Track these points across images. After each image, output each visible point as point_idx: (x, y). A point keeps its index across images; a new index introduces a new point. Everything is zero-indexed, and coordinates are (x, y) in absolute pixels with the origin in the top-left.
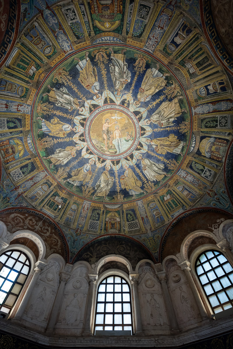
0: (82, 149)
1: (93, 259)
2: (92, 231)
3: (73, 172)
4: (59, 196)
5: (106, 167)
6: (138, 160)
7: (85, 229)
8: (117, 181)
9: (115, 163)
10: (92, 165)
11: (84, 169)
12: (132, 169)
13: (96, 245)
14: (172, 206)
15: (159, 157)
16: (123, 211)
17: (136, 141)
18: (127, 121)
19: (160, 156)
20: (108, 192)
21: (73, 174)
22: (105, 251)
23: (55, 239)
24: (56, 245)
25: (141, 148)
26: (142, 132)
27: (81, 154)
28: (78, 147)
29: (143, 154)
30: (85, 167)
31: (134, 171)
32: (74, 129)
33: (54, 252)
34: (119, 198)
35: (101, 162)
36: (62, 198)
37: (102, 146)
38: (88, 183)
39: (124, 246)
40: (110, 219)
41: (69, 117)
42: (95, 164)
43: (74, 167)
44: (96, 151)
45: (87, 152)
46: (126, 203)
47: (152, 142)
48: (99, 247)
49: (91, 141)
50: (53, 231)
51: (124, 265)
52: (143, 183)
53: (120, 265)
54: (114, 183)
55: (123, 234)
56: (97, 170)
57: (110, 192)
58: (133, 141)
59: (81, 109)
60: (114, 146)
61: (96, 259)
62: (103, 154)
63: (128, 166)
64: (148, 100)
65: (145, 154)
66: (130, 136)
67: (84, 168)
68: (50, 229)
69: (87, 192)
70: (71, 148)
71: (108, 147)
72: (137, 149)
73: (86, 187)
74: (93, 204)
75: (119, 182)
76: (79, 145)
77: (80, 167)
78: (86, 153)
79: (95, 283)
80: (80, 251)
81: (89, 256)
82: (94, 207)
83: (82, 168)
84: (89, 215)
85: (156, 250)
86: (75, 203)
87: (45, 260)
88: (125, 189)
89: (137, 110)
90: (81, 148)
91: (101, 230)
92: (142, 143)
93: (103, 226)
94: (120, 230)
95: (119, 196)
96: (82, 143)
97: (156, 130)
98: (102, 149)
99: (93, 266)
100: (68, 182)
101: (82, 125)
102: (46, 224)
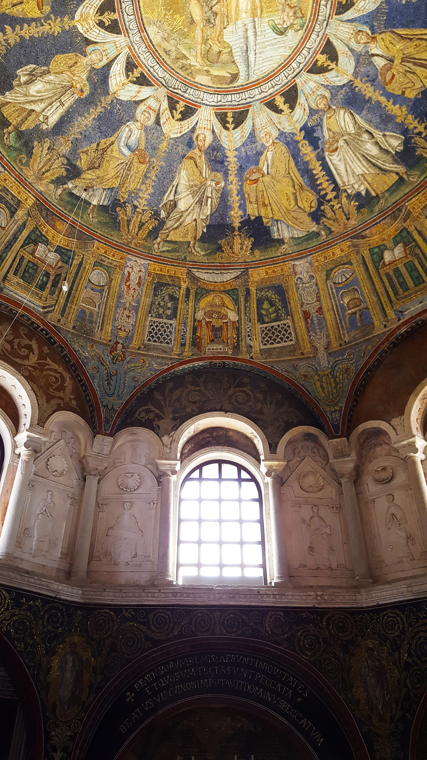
0: (109, 65)
1: (163, 424)
2: (156, 349)
3: (84, 157)
4: (46, 242)
5: (196, 135)
6: (312, 112)
7: (135, 343)
8: (234, 188)
9: (230, 120)
11: (119, 142)
12: (287, 144)
13: (170, 385)
14: (403, 284)
15: (390, 106)
16: (248, 291)
17: (314, 36)
19: (394, 104)
20: (202, 229)
21: (83, 162)
22: (194, 403)
23: (56, 371)
24: (62, 388)
25: (329, 62)
27: (108, 85)
28: (94, 57)
29: (334, 90)
30: (125, 135)
31: (295, 154)
33: (59, 408)
34: (237, 247)
35: (178, 116)
36: (59, 250)
37: (184, 52)
38: (138, 197)
39: (247, 389)
40: (209, 314)
42: (157, 122)
43: (87, 137)
44: (159, 72)
45: (128, 76)
46: (257, 265)
47: (372, 45)
48: (178, 392)
49: (142, 29)
50: (46, 350)
51: (246, 437)
52: (322, 200)
53: (236, 437)
54: (224, 196)
55: (247, 357)
56: (164, 146)
57: (208, 227)
58: (301, 33)
60: (231, 53)
61: (173, 423)
62: (188, 85)
63: (275, 134)
65: (343, 91)
66: (295, 13)
67: (119, 138)
68: (35, 346)
69: (134, 228)
70: (71, 62)
71: (206, 56)
72: (315, 69)
73: (129, 208)
74: (155, 268)
75: (241, 192)
76: (97, 47)
77: (106, 137)
78: (123, 78)
79: (173, 478)
80: (128, 401)
81: (151, 416)
82: (160, 276)
83: (112, 139)
84: (146, 301)
85: (336, 405)
86: (98, 264)
87: (39, 429)
88: (259, 219)
90: (105, 62)
91: (183, 345)
92: (336, 43)
93: (189, 335)
94: (236, 348)
95: (237, 241)
96: (111, 37)
98: (184, 61)
99: (166, 439)
100: (71, 194)
102: (22, 331)
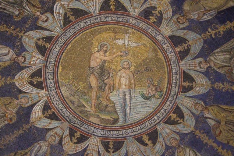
5: (86, 153)
9: (111, 147)
10: (51, 147)
11: (31, 153)
15: (220, 149)
17: (168, 103)
18: (151, 55)
25: (178, 119)
26: (186, 84)
27: (29, 117)
28: (23, 100)
29: (182, 136)
30: (36, 149)
32: (21, 59)
35: (75, 140)
37: (83, 103)
41: (11, 31)
42: (60, 143)
43: (8, 148)
44: (66, 113)
45: (44, 113)
47: (206, 112)
49: (57, 87)
58: (160, 100)
59: (43, 17)
60: (114, 107)
62: (83, 122)
64: (206, 18)
65: (188, 137)
66: (156, 89)
70: (7, 102)
72: (169, 122)
76: (26, 95)
77: (22, 149)
78: (41, 115)
83: (26, 151)
89: (180, 33)
90: (30, 103)
92: (182, 108)
96: (36, 91)
97: (219, 85)
98: (83, 108)
101: (42, 50)
